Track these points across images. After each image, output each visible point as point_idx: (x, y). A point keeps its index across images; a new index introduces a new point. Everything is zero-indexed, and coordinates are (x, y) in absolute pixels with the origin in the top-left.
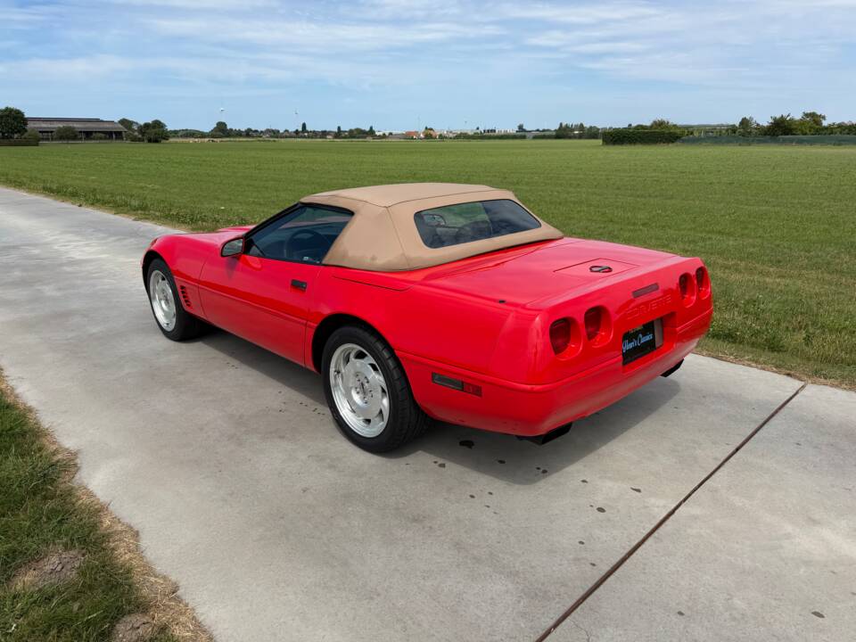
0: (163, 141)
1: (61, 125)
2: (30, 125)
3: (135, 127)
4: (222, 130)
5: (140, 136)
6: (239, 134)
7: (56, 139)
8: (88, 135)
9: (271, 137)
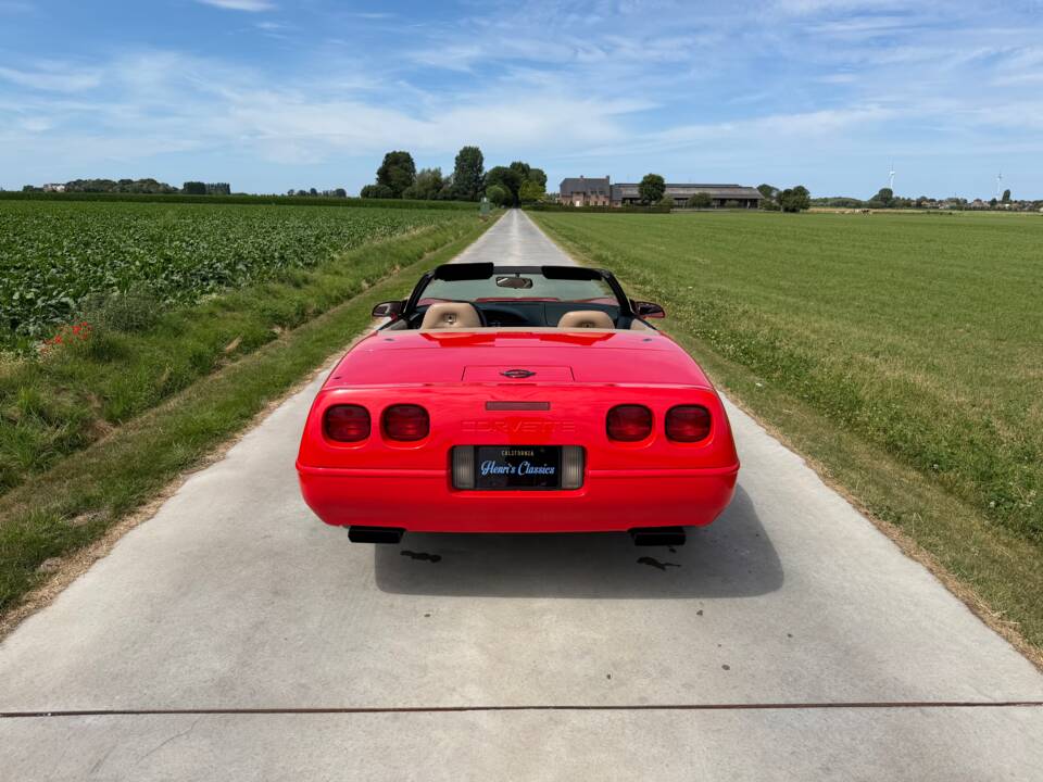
0: (801, 211)
1: (697, 192)
2: (668, 192)
3: (774, 194)
4: (885, 199)
5: (778, 204)
6: (907, 204)
7: (690, 207)
8: (722, 202)
9: (952, 208)
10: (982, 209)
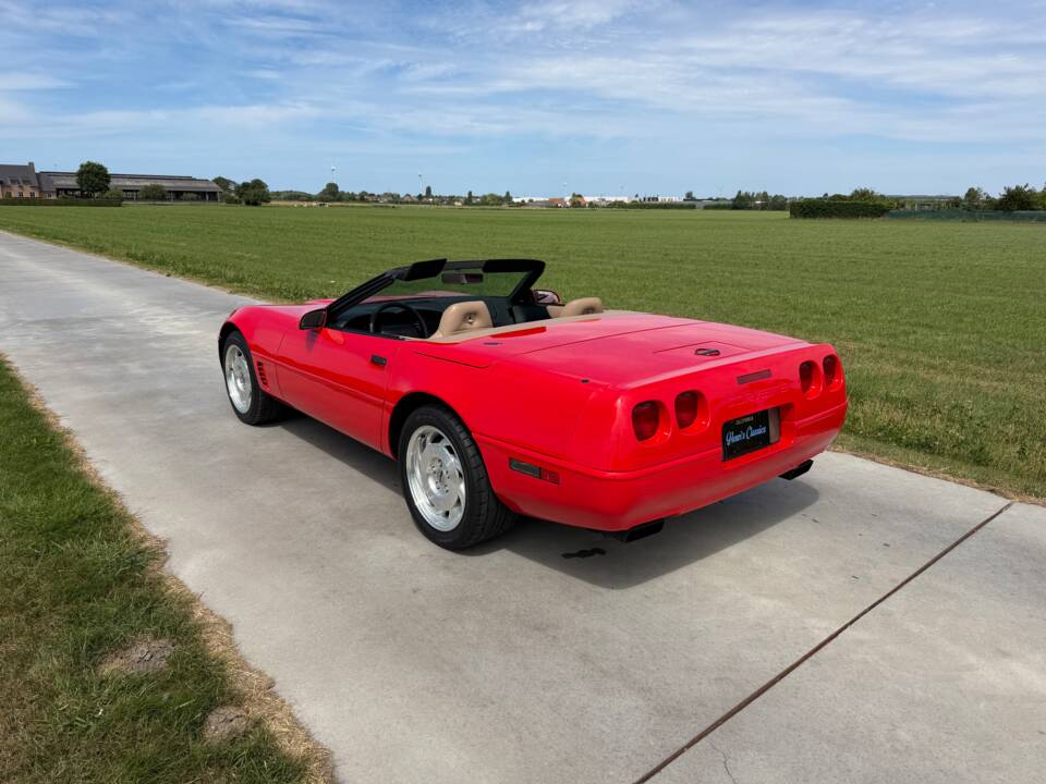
0: (264, 204)
1: (148, 183)
2: (114, 183)
3: (232, 187)
4: (332, 193)
5: (237, 198)
6: (352, 198)
7: (142, 199)
8: (178, 195)
9: (390, 202)
10: (413, 203)
